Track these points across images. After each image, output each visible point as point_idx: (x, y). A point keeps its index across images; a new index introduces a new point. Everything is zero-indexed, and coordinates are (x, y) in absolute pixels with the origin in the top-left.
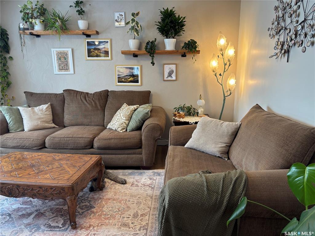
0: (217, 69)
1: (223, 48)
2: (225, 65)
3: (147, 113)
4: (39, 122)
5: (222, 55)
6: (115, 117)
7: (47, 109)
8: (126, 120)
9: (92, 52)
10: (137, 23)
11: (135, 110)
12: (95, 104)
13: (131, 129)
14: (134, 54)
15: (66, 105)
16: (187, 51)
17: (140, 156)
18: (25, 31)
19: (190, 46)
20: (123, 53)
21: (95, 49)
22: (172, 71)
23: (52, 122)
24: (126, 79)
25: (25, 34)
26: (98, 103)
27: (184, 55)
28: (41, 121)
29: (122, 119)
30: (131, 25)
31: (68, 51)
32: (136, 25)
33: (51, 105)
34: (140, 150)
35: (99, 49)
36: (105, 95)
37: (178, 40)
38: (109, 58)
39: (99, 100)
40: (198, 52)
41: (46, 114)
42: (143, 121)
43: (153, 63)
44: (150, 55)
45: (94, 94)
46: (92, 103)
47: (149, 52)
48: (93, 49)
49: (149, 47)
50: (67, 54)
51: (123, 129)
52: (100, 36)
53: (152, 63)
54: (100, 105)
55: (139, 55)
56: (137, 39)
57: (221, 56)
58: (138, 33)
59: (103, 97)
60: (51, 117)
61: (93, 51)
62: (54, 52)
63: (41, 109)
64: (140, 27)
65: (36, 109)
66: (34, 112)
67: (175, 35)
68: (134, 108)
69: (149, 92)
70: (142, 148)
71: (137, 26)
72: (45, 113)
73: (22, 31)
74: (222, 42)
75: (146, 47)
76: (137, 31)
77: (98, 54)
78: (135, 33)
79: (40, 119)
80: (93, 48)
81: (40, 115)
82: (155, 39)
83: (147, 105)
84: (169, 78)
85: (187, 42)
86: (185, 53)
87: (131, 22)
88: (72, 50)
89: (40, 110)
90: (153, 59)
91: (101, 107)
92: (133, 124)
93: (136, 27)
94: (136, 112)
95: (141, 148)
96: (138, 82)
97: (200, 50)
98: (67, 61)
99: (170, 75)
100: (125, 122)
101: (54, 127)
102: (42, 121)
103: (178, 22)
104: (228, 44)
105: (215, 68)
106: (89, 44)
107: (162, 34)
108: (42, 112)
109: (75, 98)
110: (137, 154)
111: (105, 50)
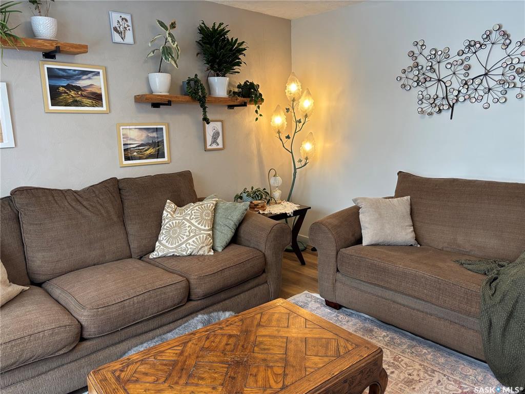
1: (295, 97)
2: (298, 121)
5: (293, 108)
8: (209, 230)
9: (61, 93)
16: (249, 99)
17: (265, 286)
20: (139, 100)
21: (69, 87)
22: (218, 134)
24: (141, 151)
26: (110, 209)
29: (200, 229)
34: (264, 275)
35: (78, 88)
36: (116, 191)
38: (104, 109)
39: (111, 202)
48: (63, 86)
51: (211, 248)
53: (204, 119)
54: (115, 213)
56: (165, 72)
57: (291, 109)
58: (175, 62)
61: (65, 93)
74: (294, 87)
76: (172, 57)
77: (78, 99)
80: (65, 85)
82: (196, 75)
86: (245, 103)
88: (8, 87)
90: (205, 112)
91: (118, 217)
92: (224, 235)
95: (264, 271)
96: (164, 157)
99: (215, 139)
100: (207, 234)
105: (281, 127)
110: (261, 284)
111: (94, 90)
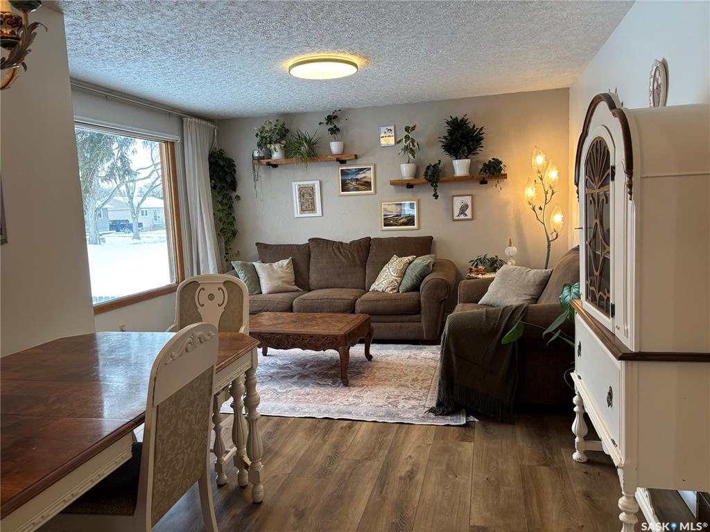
0: (534, 199)
1: (540, 170)
2: (546, 193)
3: (428, 266)
4: (280, 283)
5: (541, 179)
6: (381, 273)
8: (396, 277)
9: (348, 184)
10: (413, 141)
11: (410, 263)
12: (353, 257)
13: (404, 288)
14: (408, 184)
15: (312, 260)
16: (487, 175)
17: (418, 324)
18: (261, 161)
19: (492, 169)
20: (392, 183)
21: (352, 180)
22: (467, 206)
23: (294, 283)
24: (396, 220)
25: (260, 164)
26: (356, 255)
27: (484, 182)
29: (392, 275)
30: (404, 144)
31: (314, 185)
32: (411, 144)
33: (293, 260)
34: (418, 316)
35: (357, 180)
36: (366, 245)
37: (474, 160)
38: (372, 191)
39: (358, 252)
40: (505, 176)
41: (287, 272)
42: (422, 276)
43: (436, 196)
44: (432, 185)
45: (351, 243)
46: (348, 255)
47: (430, 181)
48: (349, 180)
49: (430, 173)
50: (313, 189)
51: (394, 289)
52: (359, 161)
53: (434, 195)
54: (360, 259)
55: (415, 185)
56: (412, 163)
57: (539, 181)
58: (413, 155)
59: (363, 248)
60: (293, 277)
61: (350, 183)
62: (295, 186)
63: (280, 265)
64: (416, 146)
65: (275, 265)
66: (273, 269)
67: (468, 154)
68: (409, 259)
69: (431, 238)
70: (422, 312)
71: (413, 144)
73: (256, 161)
74: (540, 160)
75: (426, 172)
76: (412, 152)
77: (357, 186)
78: (410, 155)
79: (280, 278)
80: (350, 178)
81: (280, 272)
82: (440, 161)
83: (428, 256)
84: (462, 217)
85: (487, 163)
86: (484, 179)
87: (404, 140)
88: (321, 182)
89: (279, 267)
90: (435, 190)
91: (361, 262)
92: (407, 282)
93: (411, 146)
94: (411, 265)
95: (419, 313)
96: (414, 225)
97: (506, 174)
98: (313, 199)
99: (463, 211)
100: (395, 280)
101: (297, 291)
102: (283, 281)
103: (472, 136)
104: (548, 164)
105: (532, 199)
106: (344, 173)
107: (450, 153)
108: (282, 270)
109: (325, 249)
110: (415, 322)
111: (366, 180)
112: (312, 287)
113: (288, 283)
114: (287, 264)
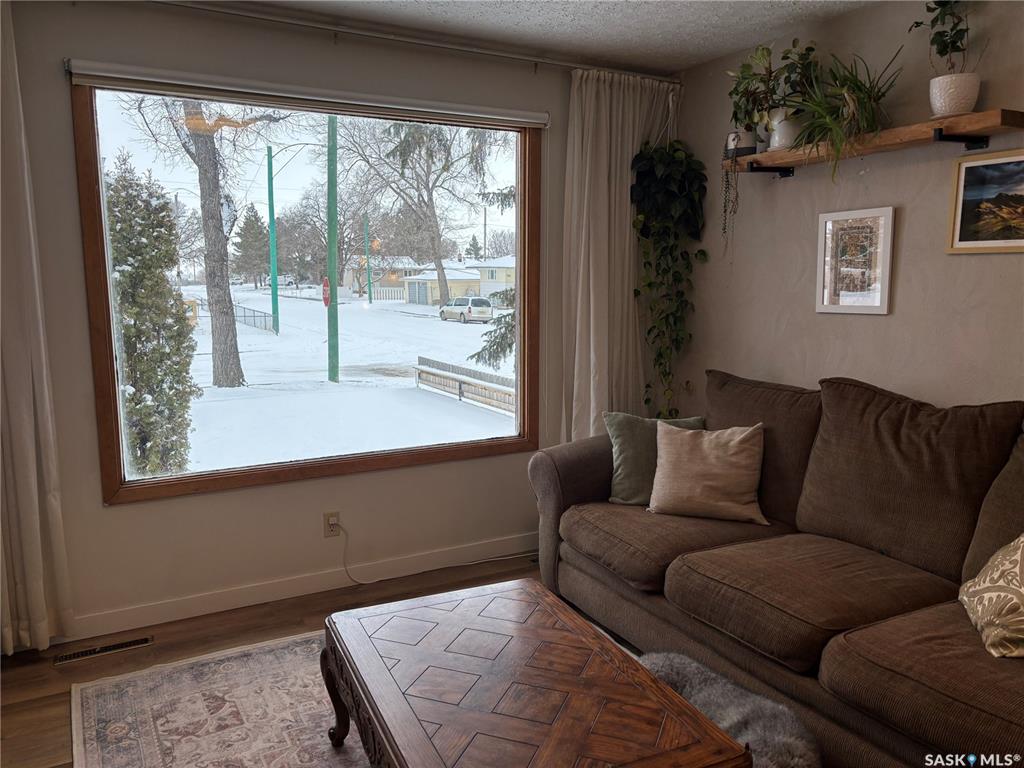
4: (698, 491)
7: (746, 446)
9: (982, 214)
15: (818, 442)
21: (1002, 200)
23: (752, 496)
25: (738, 168)
26: (949, 460)
28: (705, 486)
31: (876, 221)
33: (767, 432)
35: (1018, 200)
36: (1001, 430)
39: (961, 445)
41: (732, 465)
46: (919, 452)
48: (989, 201)
50: (871, 232)
60: (752, 481)
61: (991, 212)
62: (829, 226)
63: (723, 441)
65: (709, 438)
66: (696, 448)
72: (734, 459)
73: (730, 162)
77: (1013, 223)
79: (705, 476)
80: (994, 196)
81: (713, 461)
88: (896, 214)
98: (868, 262)
101: (751, 521)
102: (711, 487)
108: (721, 454)
109: (856, 419)
112: (799, 524)
113: (728, 495)
114: (743, 441)
